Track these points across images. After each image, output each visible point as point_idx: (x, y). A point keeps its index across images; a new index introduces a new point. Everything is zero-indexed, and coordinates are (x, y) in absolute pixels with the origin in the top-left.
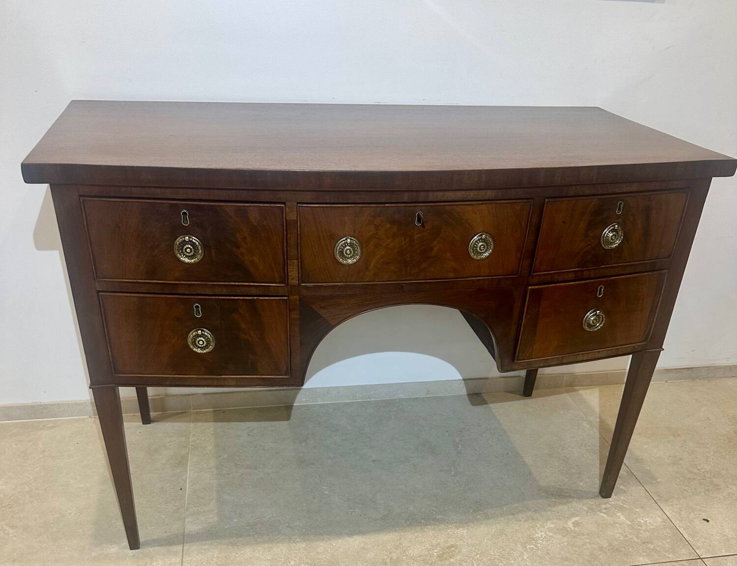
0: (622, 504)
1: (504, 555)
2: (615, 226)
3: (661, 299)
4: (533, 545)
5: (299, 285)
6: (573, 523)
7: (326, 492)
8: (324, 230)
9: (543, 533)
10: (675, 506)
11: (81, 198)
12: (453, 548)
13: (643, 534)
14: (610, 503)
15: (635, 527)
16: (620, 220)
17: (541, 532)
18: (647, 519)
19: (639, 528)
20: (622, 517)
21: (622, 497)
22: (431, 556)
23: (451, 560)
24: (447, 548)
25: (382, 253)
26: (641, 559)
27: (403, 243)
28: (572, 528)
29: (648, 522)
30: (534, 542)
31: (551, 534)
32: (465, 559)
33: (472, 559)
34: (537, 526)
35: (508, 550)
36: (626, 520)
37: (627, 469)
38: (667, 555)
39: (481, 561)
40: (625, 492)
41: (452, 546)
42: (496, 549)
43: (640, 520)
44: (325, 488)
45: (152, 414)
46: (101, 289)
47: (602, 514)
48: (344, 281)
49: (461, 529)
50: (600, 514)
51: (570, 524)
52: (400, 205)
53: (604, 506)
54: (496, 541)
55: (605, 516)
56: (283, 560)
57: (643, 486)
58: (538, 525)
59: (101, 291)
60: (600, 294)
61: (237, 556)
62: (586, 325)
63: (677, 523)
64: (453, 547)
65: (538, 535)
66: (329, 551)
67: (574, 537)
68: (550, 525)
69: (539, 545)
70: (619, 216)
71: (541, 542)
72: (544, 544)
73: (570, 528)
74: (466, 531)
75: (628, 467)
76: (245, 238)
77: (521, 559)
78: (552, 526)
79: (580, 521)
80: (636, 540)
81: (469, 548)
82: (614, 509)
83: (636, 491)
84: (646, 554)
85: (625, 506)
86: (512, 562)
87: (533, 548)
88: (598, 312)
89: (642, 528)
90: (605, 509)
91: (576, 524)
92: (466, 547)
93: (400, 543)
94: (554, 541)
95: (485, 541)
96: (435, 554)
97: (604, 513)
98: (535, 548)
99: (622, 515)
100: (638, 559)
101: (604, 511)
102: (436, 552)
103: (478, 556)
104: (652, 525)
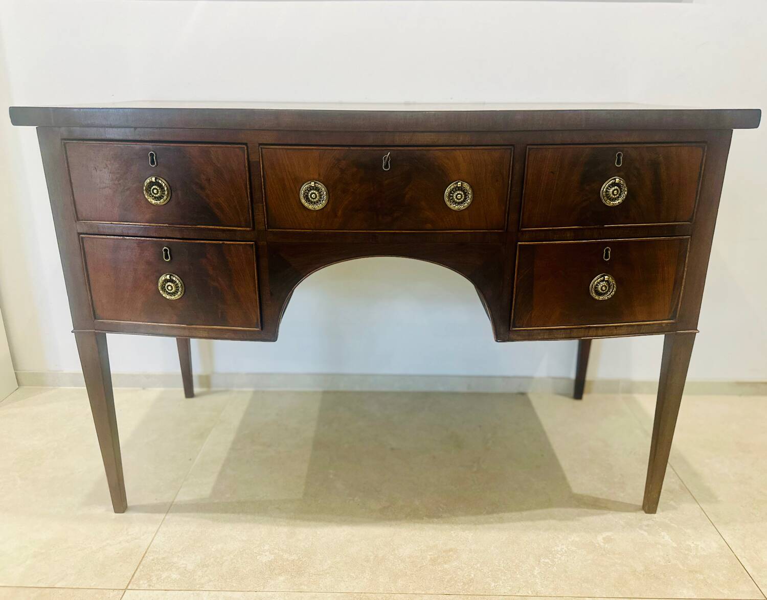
0: (669, 522)
1: (509, 567)
2: (615, 179)
3: (686, 269)
4: (549, 559)
5: (266, 231)
6: (604, 539)
7: (331, 476)
8: (288, 173)
9: (564, 547)
10: (737, 531)
11: (63, 141)
12: (451, 553)
13: (691, 561)
14: (654, 519)
15: (682, 551)
16: (622, 173)
17: (563, 545)
18: (698, 543)
19: (687, 552)
20: (667, 537)
21: (671, 514)
22: (423, 559)
23: (446, 566)
24: (444, 552)
25: (350, 199)
26: (685, 591)
27: (372, 189)
28: (602, 544)
29: (700, 546)
30: (550, 555)
31: (574, 548)
32: (462, 566)
33: (470, 567)
34: (558, 537)
35: (517, 561)
36: (671, 541)
37: (681, 483)
38: (721, 591)
39: (480, 571)
40: (675, 508)
41: (450, 550)
42: (503, 559)
43: (690, 544)
44: (331, 471)
45: (196, 389)
46: (81, 232)
47: (642, 532)
48: (312, 228)
49: (467, 532)
50: (640, 531)
51: (600, 538)
52: (365, 148)
53: (645, 523)
54: (505, 550)
55: (646, 534)
56: (258, 542)
57: (698, 504)
58: (560, 536)
59: (82, 234)
60: (607, 257)
61: (213, 532)
62: (593, 292)
63: (738, 552)
64: (452, 550)
65: (558, 548)
66: (311, 540)
67: (602, 554)
68: (574, 537)
69: (556, 560)
70: (619, 170)
71: (559, 556)
72: (563, 559)
73: (598, 543)
74: (472, 534)
75: (682, 482)
76: (209, 180)
77: (529, 574)
78: (577, 539)
79: (612, 537)
80: (681, 567)
81: (470, 554)
82: (657, 527)
83: (689, 509)
84: (692, 586)
85: (673, 525)
86: (518, 576)
87: (548, 562)
88: (606, 277)
89: (691, 554)
90: (648, 525)
91: (608, 540)
92: (467, 553)
93: (391, 540)
94: (576, 557)
95: (492, 548)
96: (428, 556)
97: (645, 531)
98: (550, 562)
99: (668, 535)
100: (681, 591)
101: (645, 528)
102: (430, 555)
103: (479, 565)
104: (704, 550)
